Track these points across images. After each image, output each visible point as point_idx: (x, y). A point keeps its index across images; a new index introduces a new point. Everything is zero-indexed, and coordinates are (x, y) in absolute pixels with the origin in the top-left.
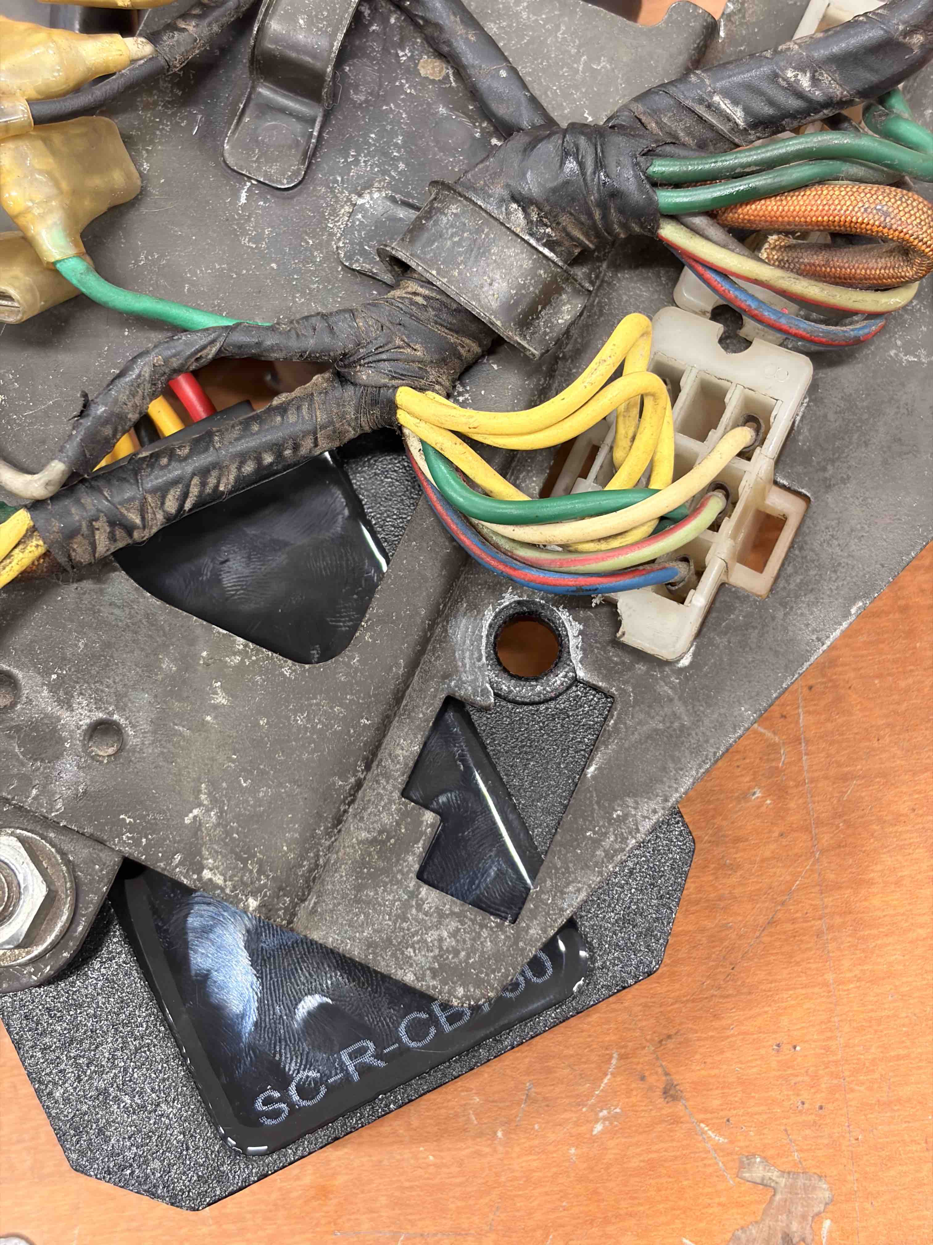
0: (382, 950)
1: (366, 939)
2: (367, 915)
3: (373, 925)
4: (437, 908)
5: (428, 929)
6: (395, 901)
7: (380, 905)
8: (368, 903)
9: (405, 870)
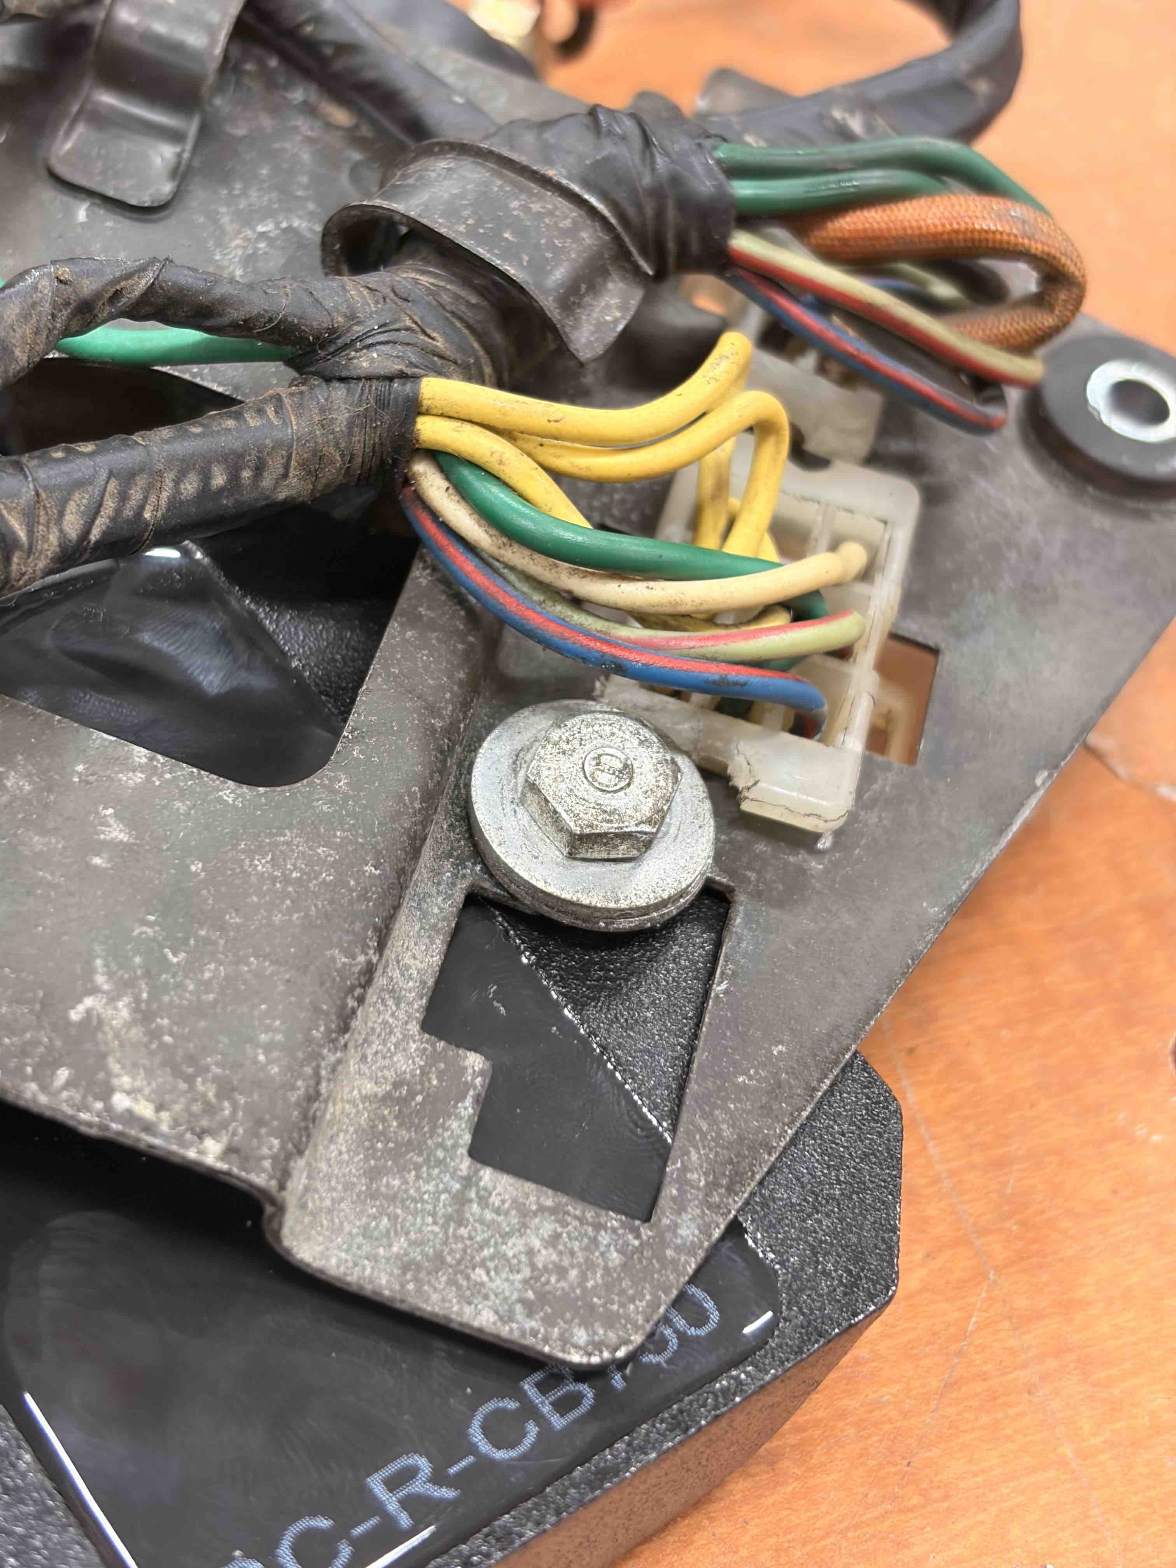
0: (429, 1273)
1: (398, 1256)
2: (394, 1218)
3: (407, 1233)
4: (514, 1201)
5: (506, 1236)
6: (440, 1193)
7: (414, 1200)
8: (393, 1198)
9: (449, 1143)
